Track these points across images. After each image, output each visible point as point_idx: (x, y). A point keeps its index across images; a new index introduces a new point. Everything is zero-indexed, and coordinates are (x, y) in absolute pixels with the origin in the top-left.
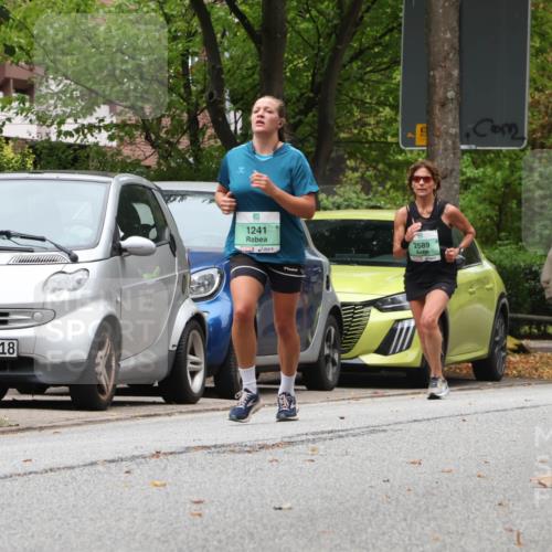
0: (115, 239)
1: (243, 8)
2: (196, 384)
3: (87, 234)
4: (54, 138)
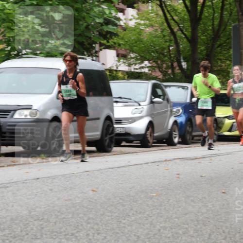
0: (151, 99)
1: (185, 33)
2: (176, 140)
3: (143, 98)
4: (133, 70)
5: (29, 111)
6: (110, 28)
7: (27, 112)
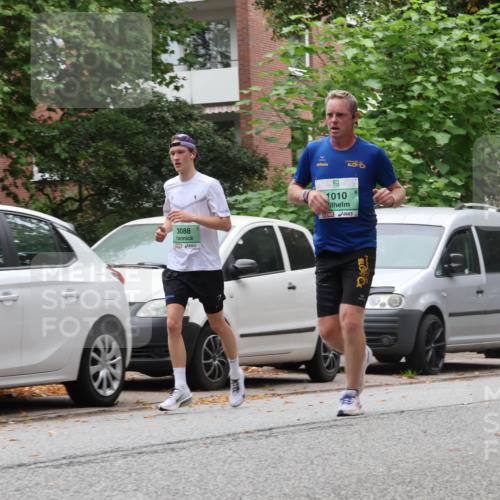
5: (389, 296)
7: (384, 299)
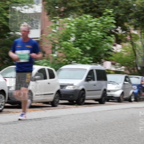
0: (124, 82)
3: (120, 81)
5: (72, 86)
6: (110, 53)
